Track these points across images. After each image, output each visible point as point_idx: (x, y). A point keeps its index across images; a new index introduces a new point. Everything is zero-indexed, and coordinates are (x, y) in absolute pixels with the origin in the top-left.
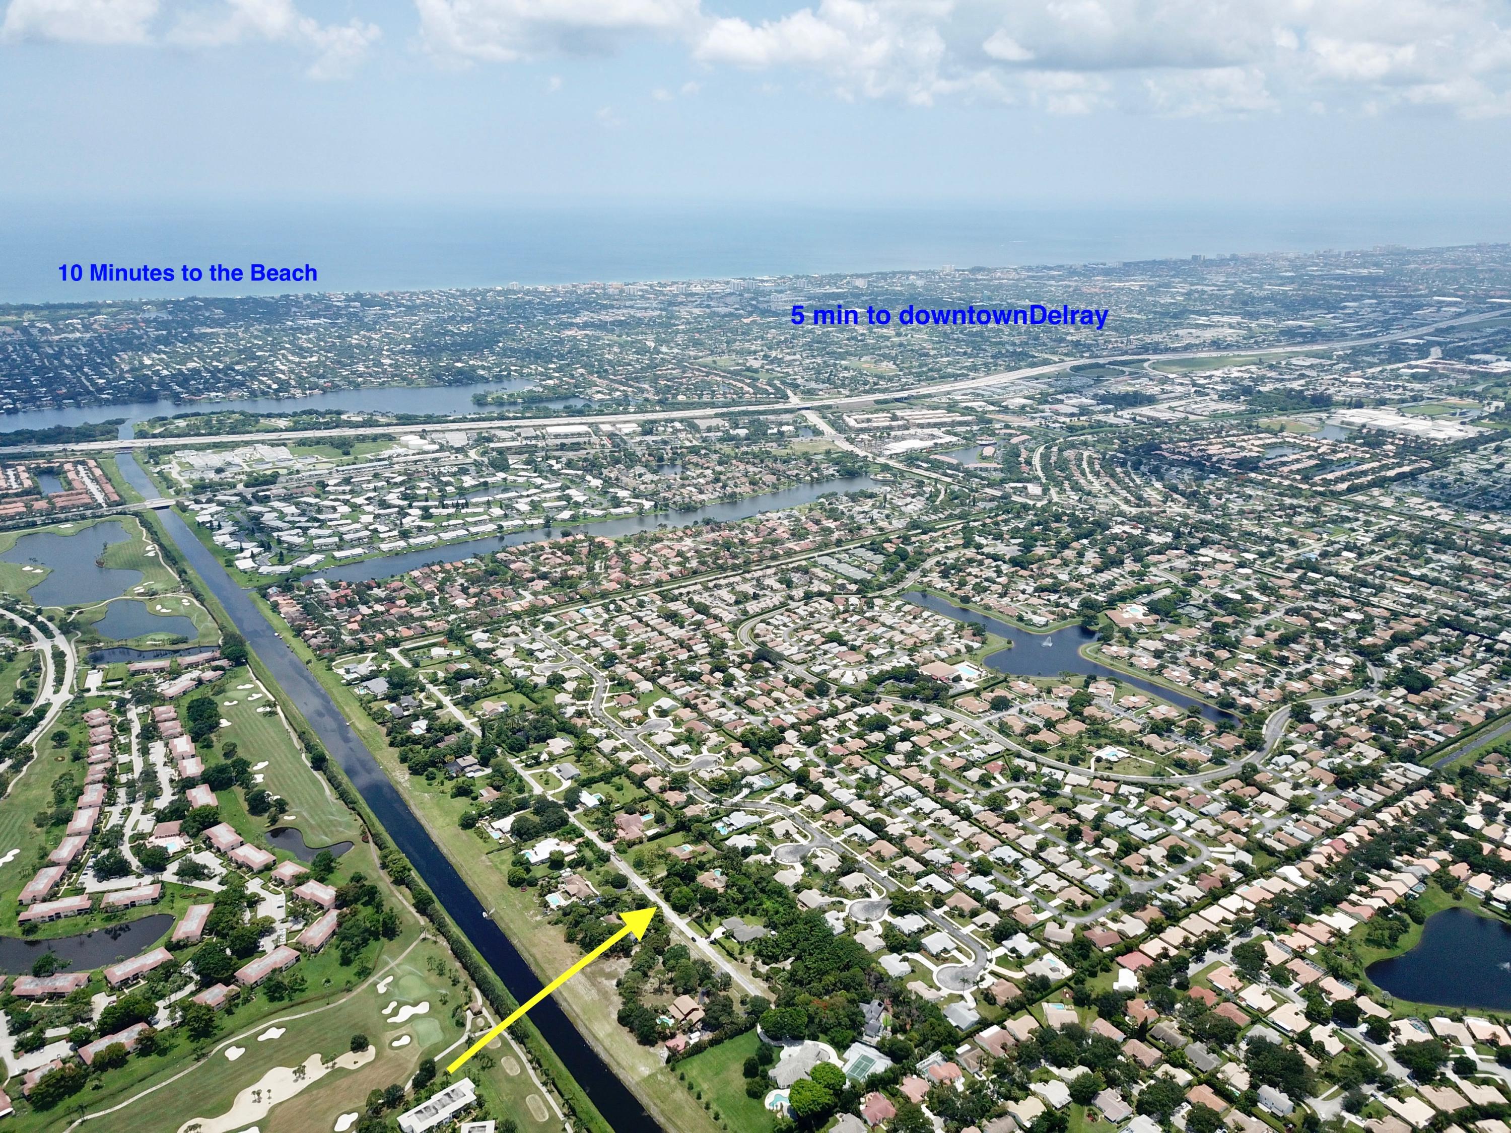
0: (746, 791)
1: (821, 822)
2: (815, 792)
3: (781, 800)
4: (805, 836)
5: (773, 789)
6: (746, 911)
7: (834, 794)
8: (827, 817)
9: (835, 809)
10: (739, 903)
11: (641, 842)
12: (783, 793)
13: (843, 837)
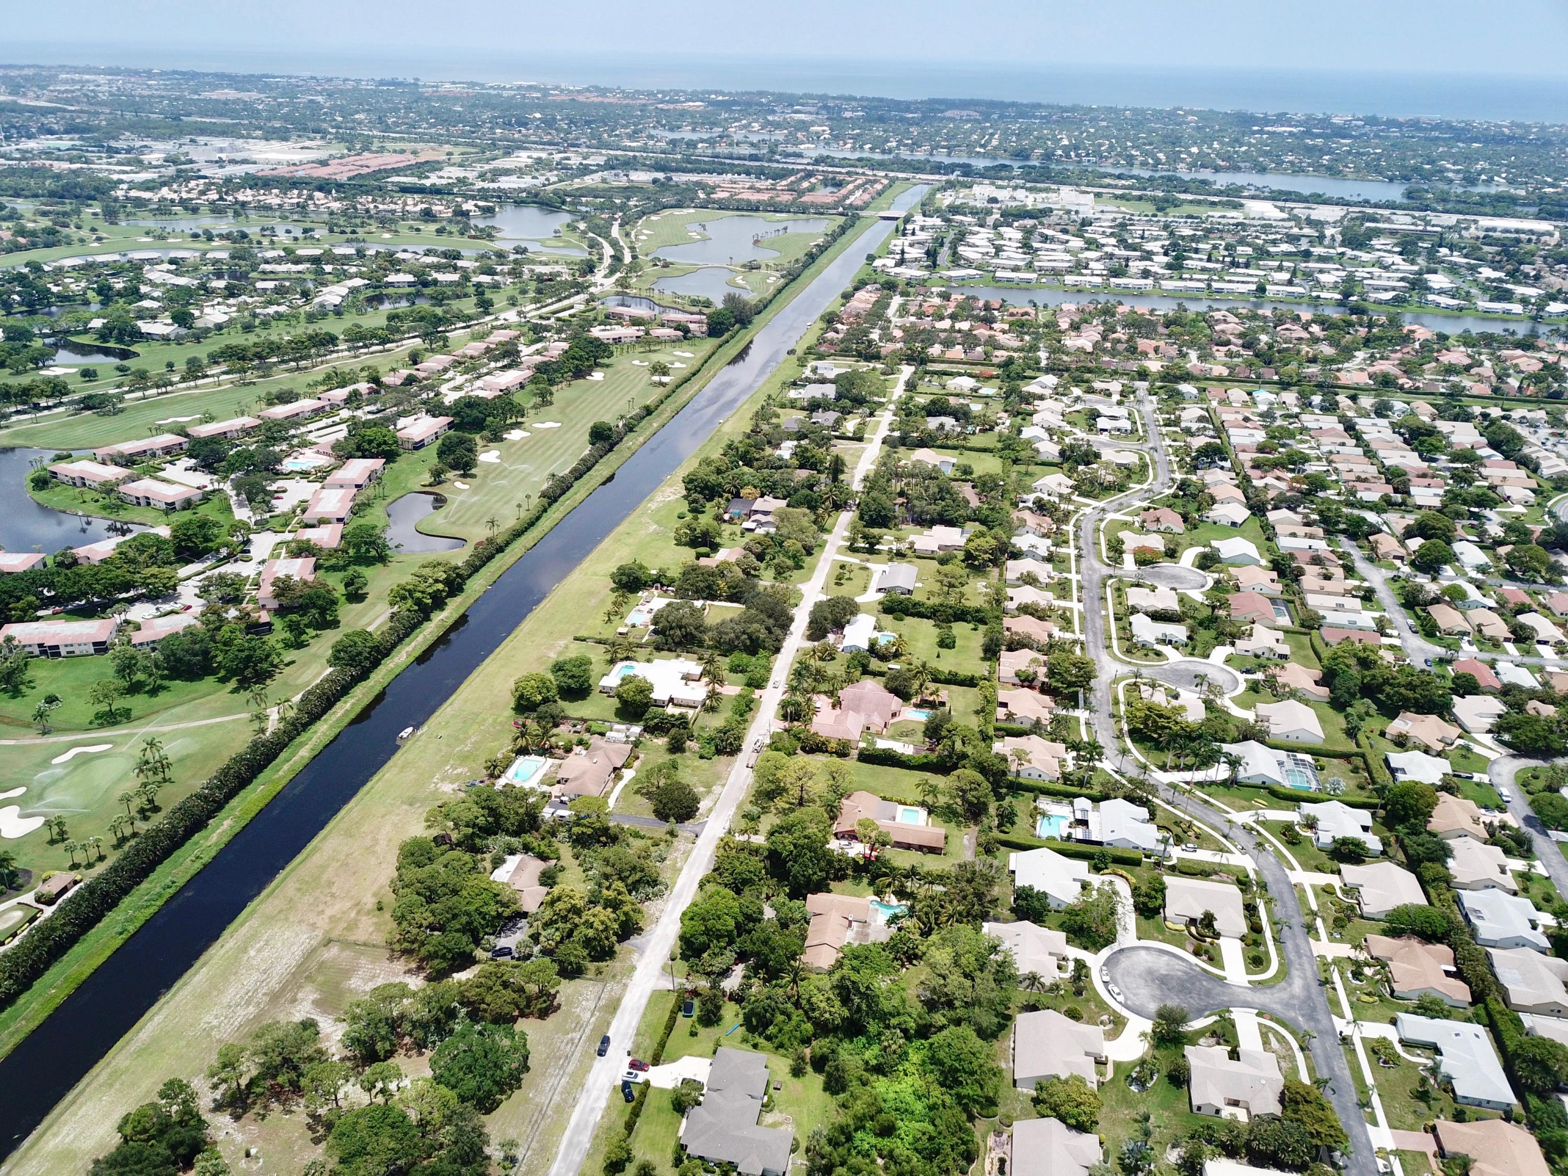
0: (1220, 772)
1: (1344, 950)
2: (1412, 864)
3: (1289, 834)
4: (1257, 962)
5: (1293, 799)
6: (819, 1063)
7: (1469, 899)
8: (1381, 945)
9: (1429, 937)
10: (823, 1028)
11: (842, 753)
12: (1311, 824)
13: (1376, 1030)
